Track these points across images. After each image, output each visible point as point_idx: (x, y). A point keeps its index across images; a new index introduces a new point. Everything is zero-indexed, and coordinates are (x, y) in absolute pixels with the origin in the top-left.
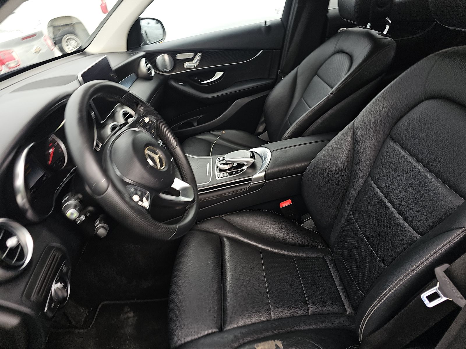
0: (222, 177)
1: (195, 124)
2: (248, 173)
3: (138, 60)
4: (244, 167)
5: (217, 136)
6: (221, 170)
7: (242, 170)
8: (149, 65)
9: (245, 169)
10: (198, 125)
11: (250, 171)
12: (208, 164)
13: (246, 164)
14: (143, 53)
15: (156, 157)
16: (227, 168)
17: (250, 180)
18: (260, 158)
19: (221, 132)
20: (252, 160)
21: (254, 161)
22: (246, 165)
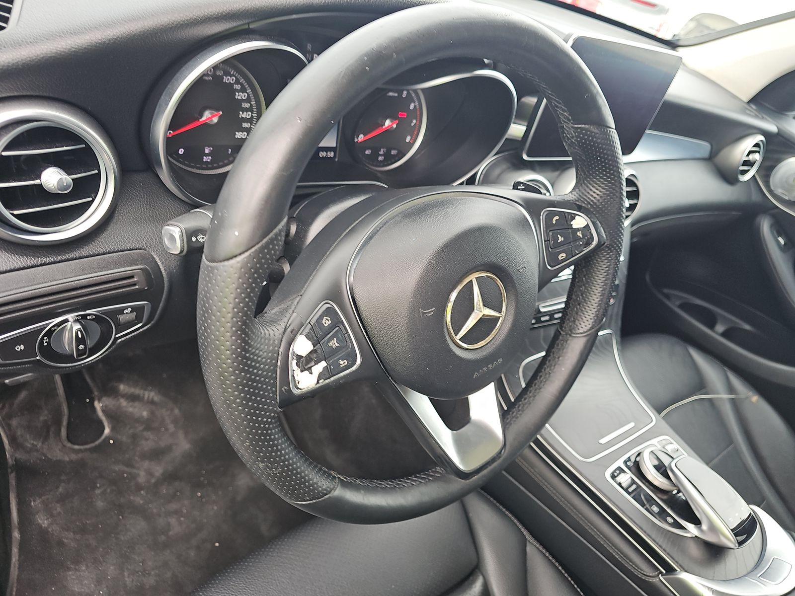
0: (620, 484)
1: (720, 328)
2: (683, 551)
3: (748, 130)
4: (693, 525)
5: (731, 389)
6: (637, 469)
7: (682, 528)
8: (757, 157)
9: (689, 532)
10: (724, 334)
11: (695, 551)
12: (632, 425)
13: (704, 527)
14: (772, 128)
15: (481, 311)
16: (656, 483)
17: (670, 570)
18: (756, 558)
19: (750, 393)
20: (728, 539)
21: (731, 546)
22: (701, 531)
